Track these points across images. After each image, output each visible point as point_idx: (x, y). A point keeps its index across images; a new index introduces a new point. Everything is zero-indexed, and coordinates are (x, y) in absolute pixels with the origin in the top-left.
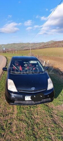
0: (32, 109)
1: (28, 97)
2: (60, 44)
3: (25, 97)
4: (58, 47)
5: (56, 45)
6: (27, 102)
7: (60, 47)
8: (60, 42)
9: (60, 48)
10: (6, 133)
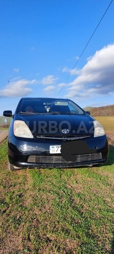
0: (64, 177)
1: (55, 146)
2: (103, 111)
3: (51, 147)
4: (100, 115)
5: (95, 112)
6: (54, 157)
7: (104, 115)
8: (103, 108)
9: (104, 117)
10: (9, 208)
